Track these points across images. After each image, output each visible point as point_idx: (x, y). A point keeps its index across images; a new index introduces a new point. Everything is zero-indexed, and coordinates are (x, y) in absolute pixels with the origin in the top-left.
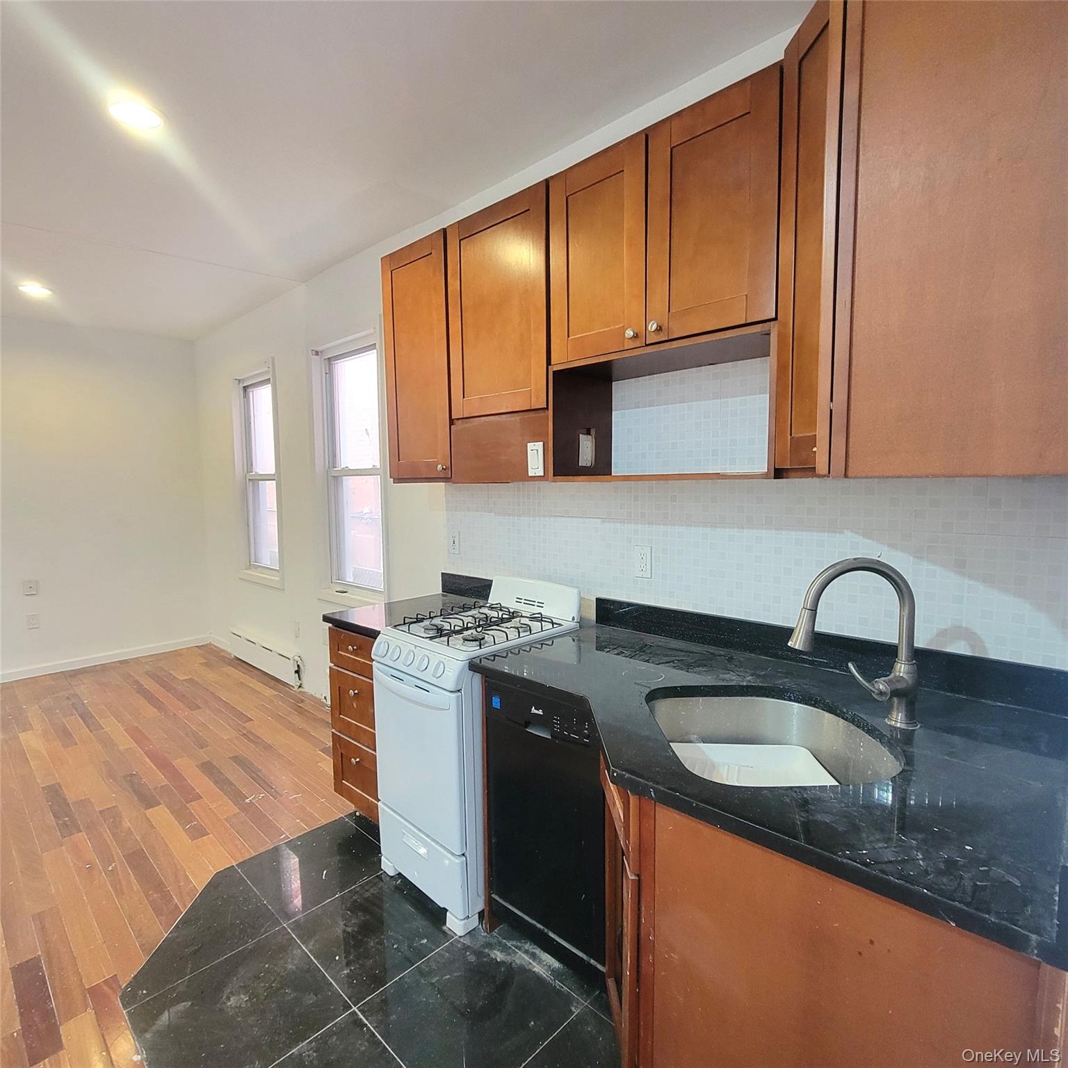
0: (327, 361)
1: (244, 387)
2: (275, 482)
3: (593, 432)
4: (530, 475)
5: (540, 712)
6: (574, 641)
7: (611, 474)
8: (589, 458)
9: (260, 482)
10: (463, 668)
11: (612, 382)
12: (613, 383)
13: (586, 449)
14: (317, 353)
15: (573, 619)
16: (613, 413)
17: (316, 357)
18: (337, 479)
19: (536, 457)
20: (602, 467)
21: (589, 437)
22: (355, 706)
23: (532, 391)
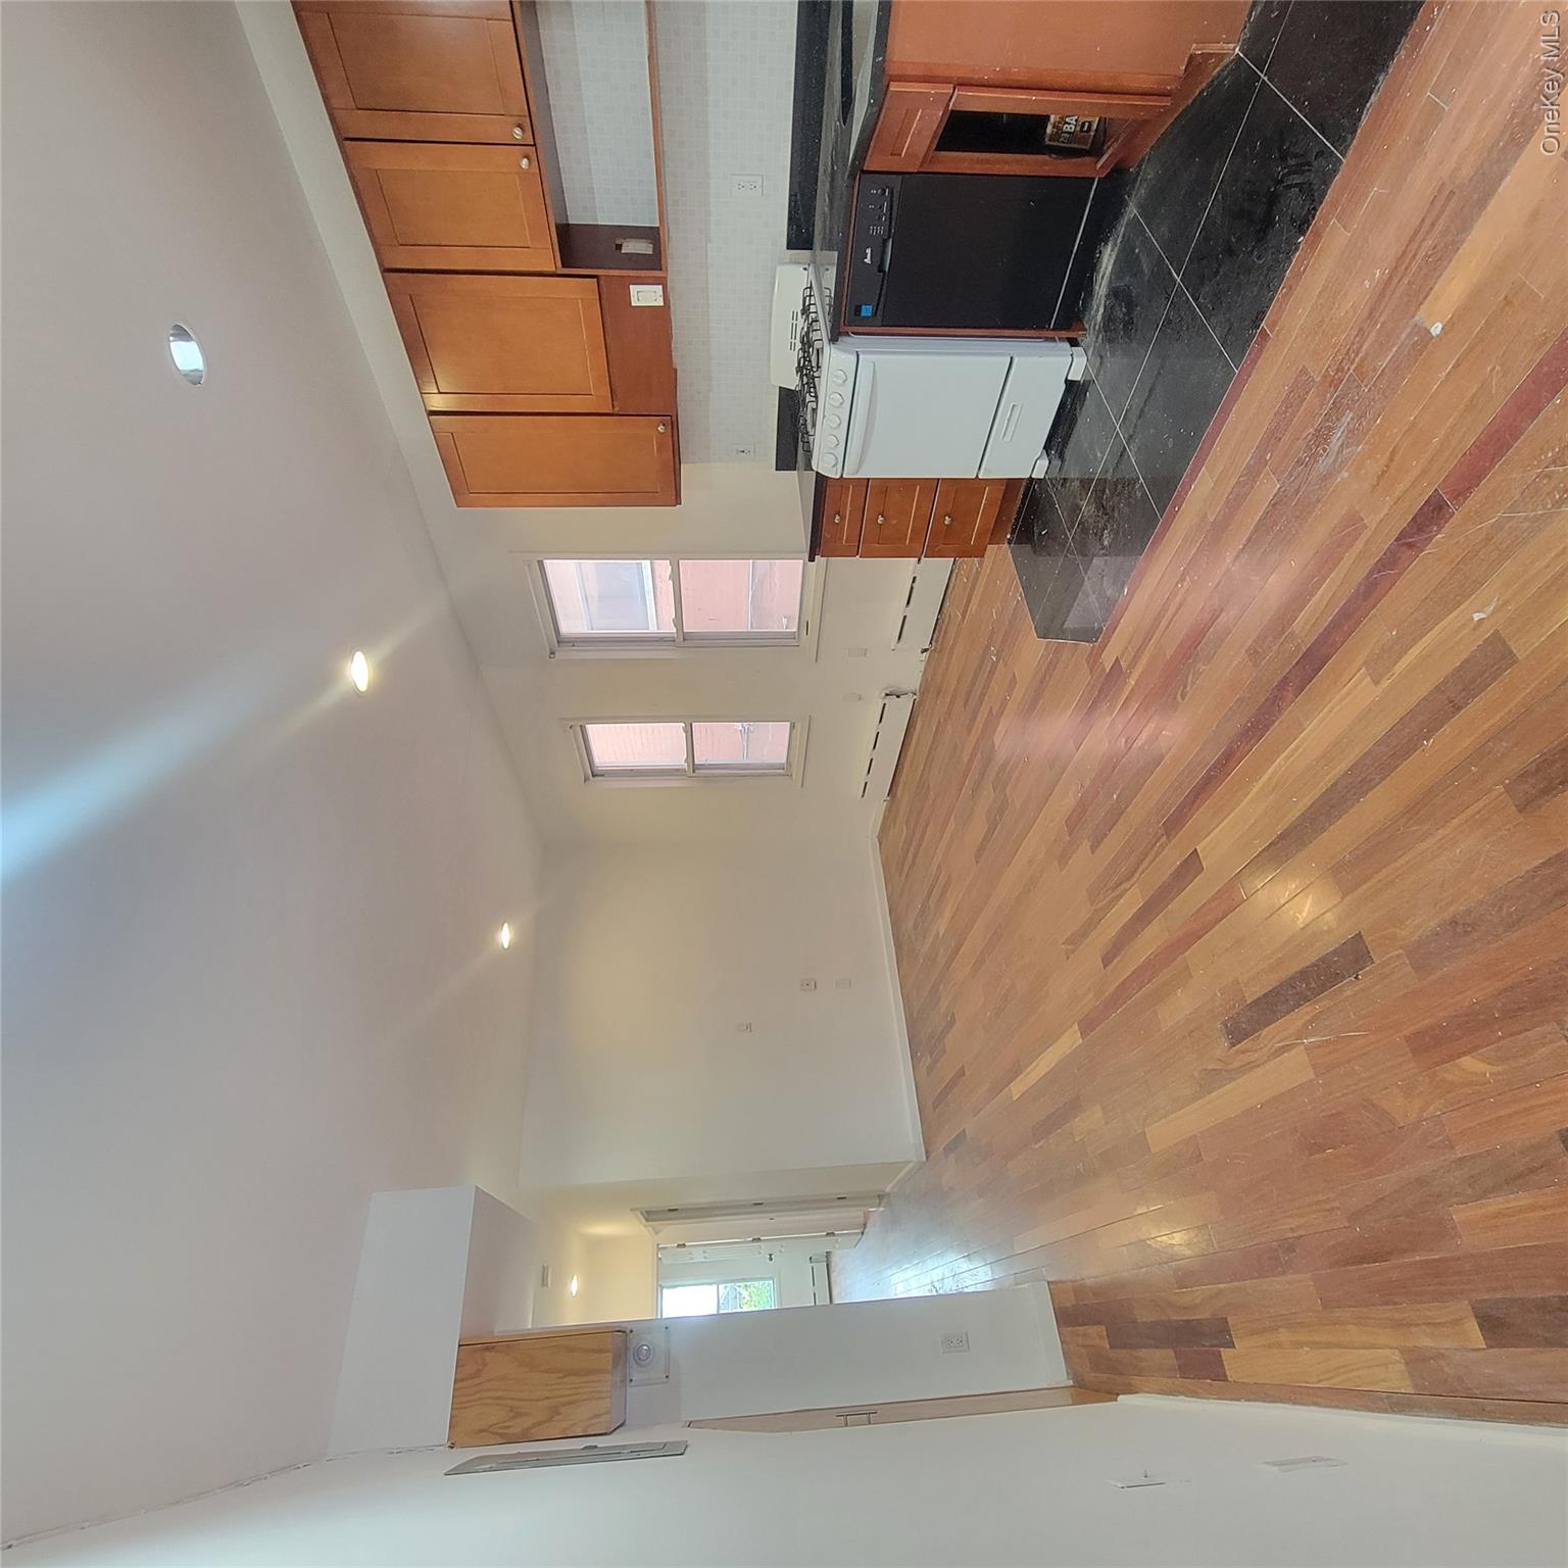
0: (562, 645)
1: (593, 776)
2: (693, 724)
3: (618, 242)
4: (662, 304)
5: (868, 251)
6: (827, 270)
7: (658, 228)
8: (645, 245)
9: (696, 762)
10: (839, 349)
11: (569, 225)
12: (570, 222)
13: (631, 247)
14: (553, 653)
15: (805, 269)
16: (600, 223)
17: (557, 654)
18: (686, 637)
19: (644, 296)
20: (653, 235)
21: (624, 245)
22: (895, 522)
23: (582, 296)
